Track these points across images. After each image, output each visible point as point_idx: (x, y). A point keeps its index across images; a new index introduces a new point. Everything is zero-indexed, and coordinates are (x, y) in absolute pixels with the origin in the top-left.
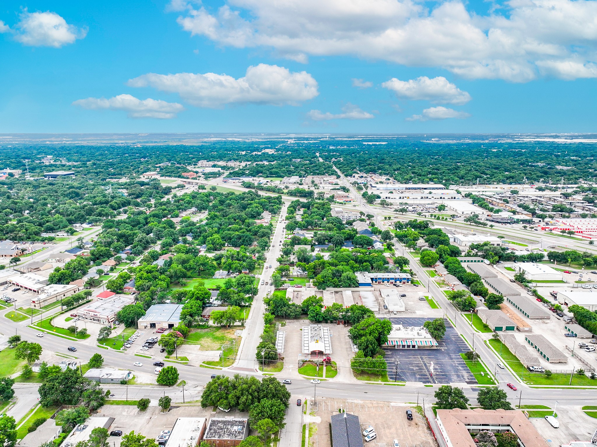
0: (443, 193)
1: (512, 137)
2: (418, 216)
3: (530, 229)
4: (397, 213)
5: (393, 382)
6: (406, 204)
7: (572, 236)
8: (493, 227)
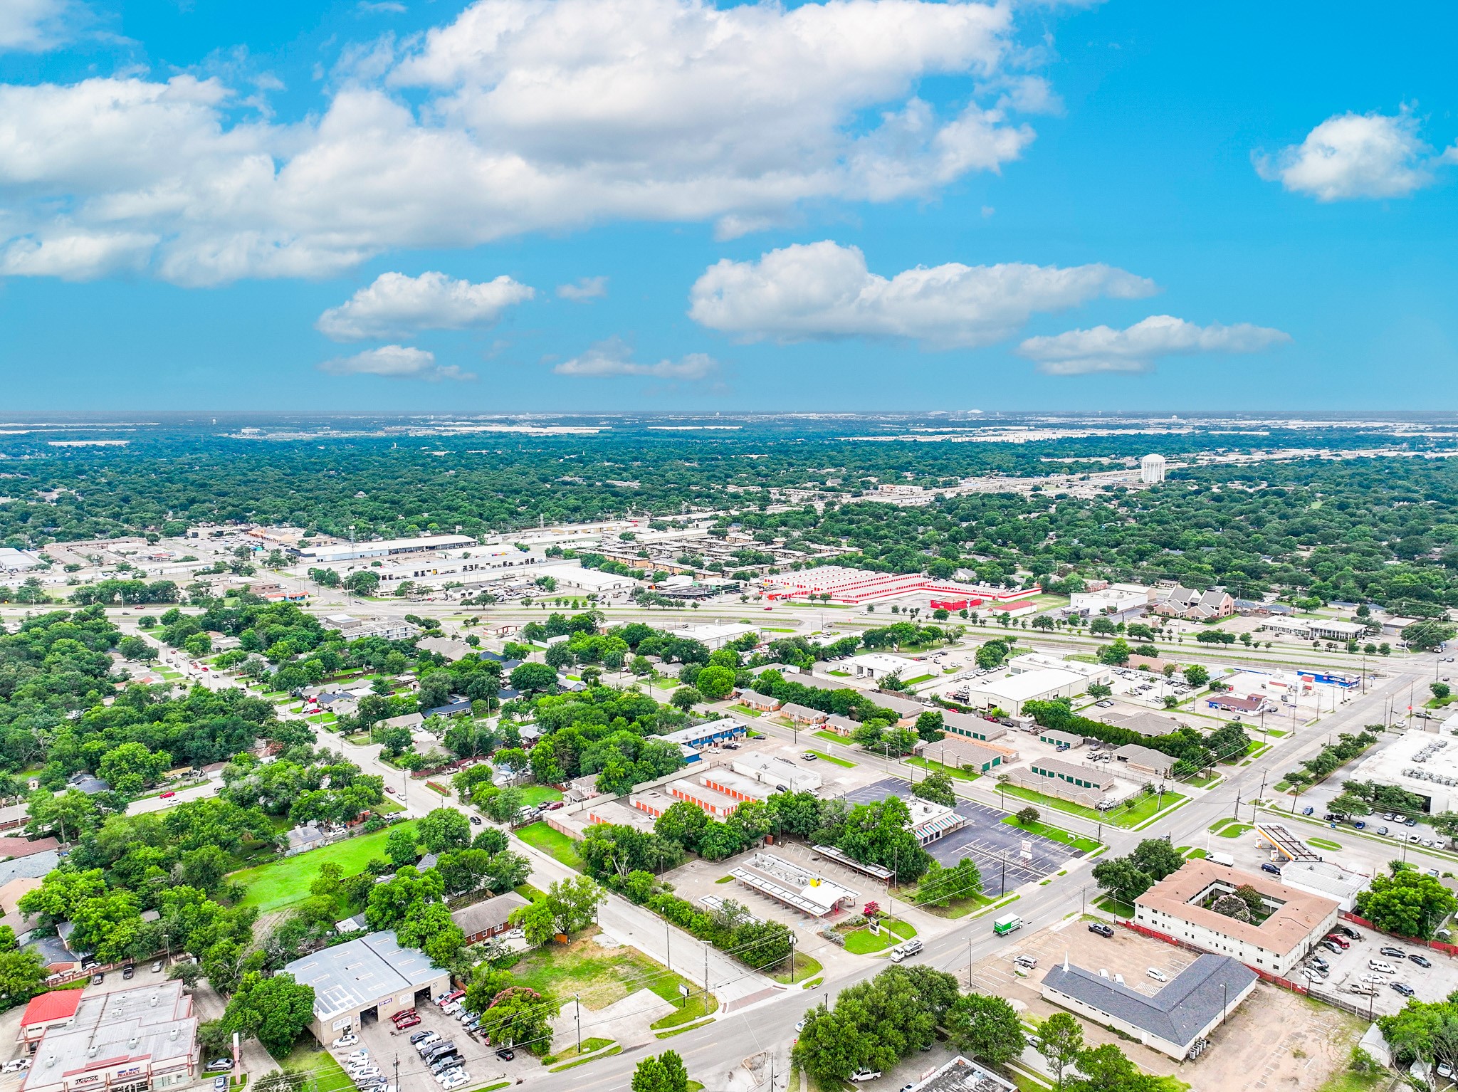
0: (494, 552)
1: (425, 423)
2: (525, 607)
3: (756, 602)
4: (470, 607)
5: (999, 899)
6: (459, 585)
7: (828, 602)
8: (699, 608)
